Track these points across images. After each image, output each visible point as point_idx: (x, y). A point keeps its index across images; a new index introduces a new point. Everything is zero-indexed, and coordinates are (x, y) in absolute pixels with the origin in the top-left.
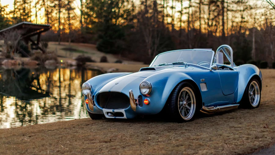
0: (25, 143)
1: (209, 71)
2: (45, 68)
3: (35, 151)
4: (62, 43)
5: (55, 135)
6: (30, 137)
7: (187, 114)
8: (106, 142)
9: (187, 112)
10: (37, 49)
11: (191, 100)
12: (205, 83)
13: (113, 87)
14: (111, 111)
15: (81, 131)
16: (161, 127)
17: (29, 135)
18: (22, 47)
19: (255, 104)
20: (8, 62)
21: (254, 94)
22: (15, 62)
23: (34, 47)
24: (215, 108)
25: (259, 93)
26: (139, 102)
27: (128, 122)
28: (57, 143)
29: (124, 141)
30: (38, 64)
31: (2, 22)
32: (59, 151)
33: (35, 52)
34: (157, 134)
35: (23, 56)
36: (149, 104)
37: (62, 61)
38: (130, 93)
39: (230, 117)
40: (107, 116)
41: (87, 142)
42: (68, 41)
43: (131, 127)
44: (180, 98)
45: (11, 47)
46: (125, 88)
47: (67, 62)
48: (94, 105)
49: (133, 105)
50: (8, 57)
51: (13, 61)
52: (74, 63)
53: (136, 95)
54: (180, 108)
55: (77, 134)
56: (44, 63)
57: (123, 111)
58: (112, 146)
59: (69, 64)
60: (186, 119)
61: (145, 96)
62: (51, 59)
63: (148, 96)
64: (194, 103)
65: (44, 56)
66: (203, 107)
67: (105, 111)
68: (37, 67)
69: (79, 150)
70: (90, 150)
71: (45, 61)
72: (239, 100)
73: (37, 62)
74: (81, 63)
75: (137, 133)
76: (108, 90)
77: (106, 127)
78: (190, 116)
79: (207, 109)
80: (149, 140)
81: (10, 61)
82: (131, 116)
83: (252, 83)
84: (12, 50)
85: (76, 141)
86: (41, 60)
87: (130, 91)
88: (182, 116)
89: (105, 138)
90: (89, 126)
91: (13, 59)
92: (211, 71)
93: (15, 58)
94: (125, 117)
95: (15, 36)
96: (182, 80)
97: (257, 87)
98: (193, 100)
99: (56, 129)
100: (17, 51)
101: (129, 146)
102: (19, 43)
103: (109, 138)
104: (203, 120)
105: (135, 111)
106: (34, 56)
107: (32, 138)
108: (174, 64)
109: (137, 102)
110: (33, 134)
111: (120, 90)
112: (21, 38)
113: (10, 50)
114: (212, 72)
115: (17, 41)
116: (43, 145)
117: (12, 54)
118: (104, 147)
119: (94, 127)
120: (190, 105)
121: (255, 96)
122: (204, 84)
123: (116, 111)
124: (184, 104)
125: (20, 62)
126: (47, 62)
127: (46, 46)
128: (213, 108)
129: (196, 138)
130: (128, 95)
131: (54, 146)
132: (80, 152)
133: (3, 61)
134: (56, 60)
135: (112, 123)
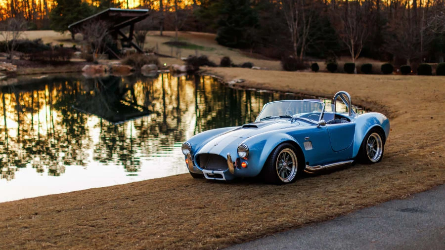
0: (130, 207)
1: (315, 127)
2: (142, 75)
3: (138, 217)
4: (165, 33)
5: (155, 199)
6: (133, 201)
7: (287, 175)
8: (200, 208)
9: (288, 173)
10: (129, 46)
11: (292, 161)
12: (311, 141)
13: (212, 149)
14: (210, 172)
15: (180, 195)
16: (258, 189)
17: (132, 199)
18: (108, 45)
19: (375, 158)
20: (90, 68)
21: (375, 148)
22: (100, 67)
23: (126, 43)
24: (321, 167)
25: (382, 146)
26: (237, 164)
27: (228, 184)
28: (158, 208)
29: (216, 207)
30: (132, 71)
31: (79, 6)
32: (159, 217)
33: (127, 51)
34: (250, 199)
35: (111, 57)
36: (247, 167)
37: (165, 64)
38: (228, 156)
39: (336, 177)
40: (207, 177)
41: (184, 208)
42: (174, 30)
43: (228, 189)
44: (279, 159)
45: (94, 45)
46: (223, 152)
47: (173, 67)
48: (194, 165)
49: (231, 167)
50: (90, 60)
51: (97, 67)
52: (183, 68)
53: (234, 158)
54: (279, 170)
55: (176, 198)
56: (140, 68)
57: (221, 172)
58: (205, 212)
59: (176, 69)
60: (285, 180)
61: (243, 159)
62: (150, 62)
63: (246, 159)
64: (295, 165)
65: (139, 58)
66: (307, 167)
67: (205, 171)
68: (131, 74)
69: (176, 216)
70: (185, 217)
71: (142, 66)
72: (354, 155)
73: (131, 68)
74: (193, 68)
75: (232, 198)
76: (206, 152)
77: (204, 189)
78: (290, 178)
79: (312, 169)
80: (240, 206)
81: (93, 66)
82: (230, 178)
83: (372, 135)
84: (95, 51)
85: (174, 206)
86: (137, 63)
87: (228, 154)
88: (281, 178)
89: (200, 203)
90: (188, 189)
91: (96, 63)
92: (318, 127)
93: (100, 61)
94: (224, 179)
95: (99, 30)
96: (283, 141)
97: (379, 139)
98: (295, 161)
99: (157, 192)
100: (101, 50)
101: (220, 212)
102: (104, 40)
103: (204, 204)
104: (306, 180)
105: (233, 173)
106: (126, 59)
107: (135, 201)
108: (281, 117)
109: (236, 165)
110: (136, 198)
111: (218, 153)
112: (107, 33)
113: (92, 50)
114: (320, 128)
115: (101, 38)
116: (145, 211)
117: (95, 56)
118: (198, 214)
119: (193, 189)
120: (291, 166)
121: (376, 149)
122: (309, 142)
123: (215, 172)
124: (284, 166)
125: (108, 68)
126: (145, 67)
127: (142, 39)
128: (319, 167)
129: (283, 205)
130: (226, 157)
131: (155, 211)
132: (177, 218)
133: (84, 67)
134: (157, 63)
135: (212, 185)
